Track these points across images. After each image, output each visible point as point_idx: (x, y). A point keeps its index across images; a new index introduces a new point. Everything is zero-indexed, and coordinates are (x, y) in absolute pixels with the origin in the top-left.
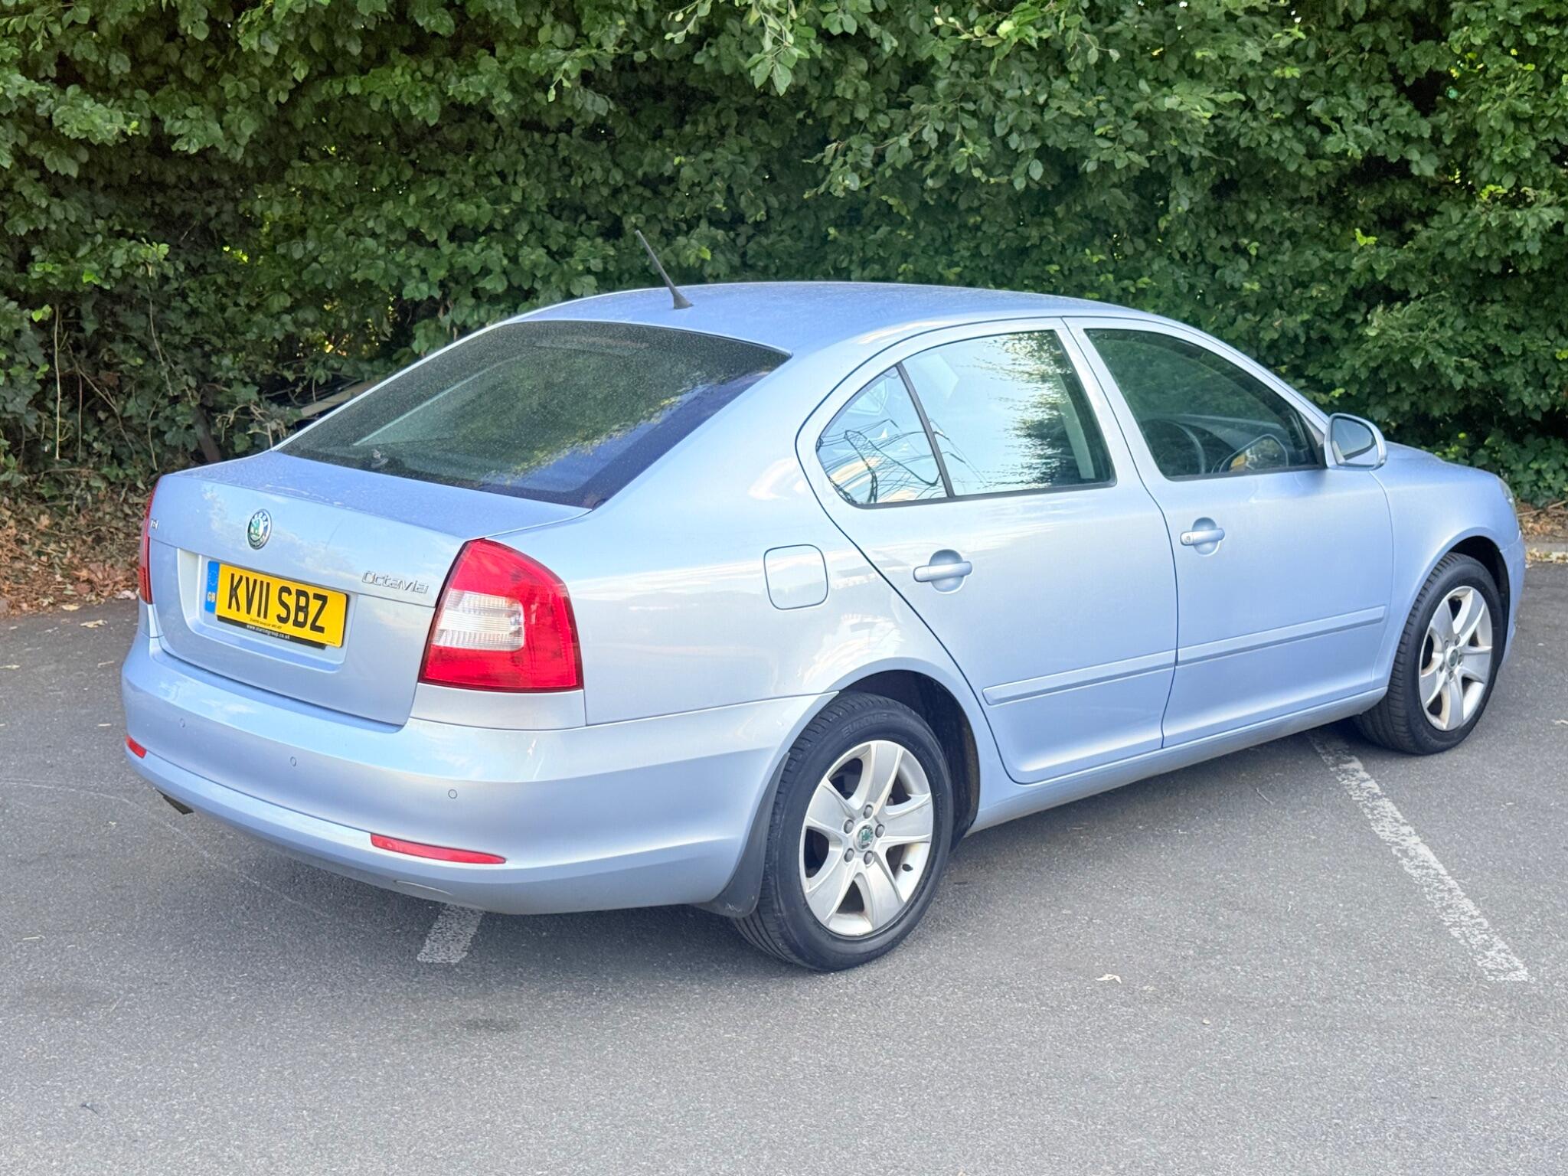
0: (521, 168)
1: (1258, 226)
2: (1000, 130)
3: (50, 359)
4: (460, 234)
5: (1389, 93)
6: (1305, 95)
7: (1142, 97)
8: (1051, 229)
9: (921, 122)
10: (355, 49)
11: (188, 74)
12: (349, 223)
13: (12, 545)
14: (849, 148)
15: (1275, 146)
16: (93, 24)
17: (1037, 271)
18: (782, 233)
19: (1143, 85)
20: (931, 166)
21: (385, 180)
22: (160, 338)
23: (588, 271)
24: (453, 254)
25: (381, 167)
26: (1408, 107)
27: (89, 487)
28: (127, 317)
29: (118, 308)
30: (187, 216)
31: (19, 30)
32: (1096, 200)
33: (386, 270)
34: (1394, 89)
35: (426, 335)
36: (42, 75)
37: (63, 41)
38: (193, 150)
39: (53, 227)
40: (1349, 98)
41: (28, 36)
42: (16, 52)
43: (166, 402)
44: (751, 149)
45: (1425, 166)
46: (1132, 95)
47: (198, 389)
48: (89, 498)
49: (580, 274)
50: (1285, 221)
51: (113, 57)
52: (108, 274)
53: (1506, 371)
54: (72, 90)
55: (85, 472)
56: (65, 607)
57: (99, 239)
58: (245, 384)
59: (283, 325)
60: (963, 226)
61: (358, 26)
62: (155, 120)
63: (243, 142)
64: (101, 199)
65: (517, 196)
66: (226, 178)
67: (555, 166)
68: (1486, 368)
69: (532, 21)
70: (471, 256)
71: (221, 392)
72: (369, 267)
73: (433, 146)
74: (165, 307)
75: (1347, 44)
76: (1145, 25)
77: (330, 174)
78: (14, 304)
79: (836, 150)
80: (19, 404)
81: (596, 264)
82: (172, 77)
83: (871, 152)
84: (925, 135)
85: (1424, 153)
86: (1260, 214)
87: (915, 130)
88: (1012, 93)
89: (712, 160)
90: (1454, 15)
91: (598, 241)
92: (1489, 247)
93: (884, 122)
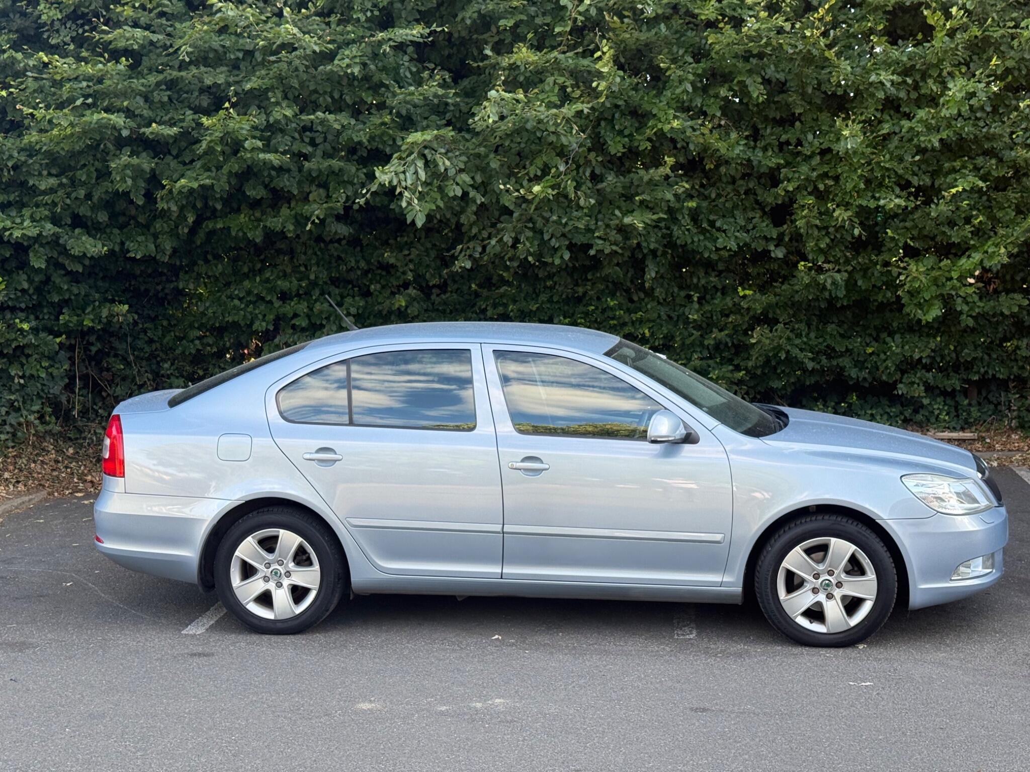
0: (313, 262)
1: (700, 285)
2: (546, 237)
3: (73, 364)
4: (284, 297)
5: (758, 215)
6: (712, 217)
8: (589, 288)
9: (503, 233)
10: (219, 206)
11: (139, 220)
12: (228, 292)
13: (52, 463)
14: (468, 248)
15: (696, 244)
16: (89, 196)
17: (584, 309)
18: (451, 292)
19: (617, 212)
20: (510, 255)
21: (246, 270)
22: (133, 355)
25: (245, 263)
26: (767, 222)
27: (95, 433)
28: (116, 344)
29: (112, 339)
30: (147, 291)
31: (49, 202)
32: (607, 271)
33: (245, 315)
34: (761, 213)
36: (63, 223)
37: (74, 206)
38: (138, 257)
39: (73, 297)
40: (736, 219)
41: (55, 204)
42: (47, 213)
43: (136, 387)
44: (432, 249)
45: (778, 253)
46: (613, 217)
47: (154, 380)
48: (95, 438)
50: (712, 282)
51: (99, 214)
52: (100, 322)
53: (841, 360)
54: (77, 231)
55: (93, 425)
56: (76, 495)
57: (97, 303)
58: (177, 377)
59: (195, 345)
60: (545, 287)
61: (218, 196)
62: (122, 244)
63: (168, 253)
64: (100, 283)
65: (312, 277)
66: (165, 271)
67: (333, 261)
68: (829, 358)
69: (307, 190)
70: (288, 308)
72: (235, 314)
73: (272, 252)
74: (135, 338)
75: (732, 191)
76: (618, 184)
78: (51, 337)
79: (462, 248)
80: (56, 389)
81: (353, 311)
82: (132, 222)
83: (480, 249)
84: (505, 239)
85: (776, 246)
86: (699, 279)
87: (499, 237)
88: (555, 218)
89: (409, 255)
90: (782, 175)
91: (357, 298)
92: (814, 294)
93: (485, 234)
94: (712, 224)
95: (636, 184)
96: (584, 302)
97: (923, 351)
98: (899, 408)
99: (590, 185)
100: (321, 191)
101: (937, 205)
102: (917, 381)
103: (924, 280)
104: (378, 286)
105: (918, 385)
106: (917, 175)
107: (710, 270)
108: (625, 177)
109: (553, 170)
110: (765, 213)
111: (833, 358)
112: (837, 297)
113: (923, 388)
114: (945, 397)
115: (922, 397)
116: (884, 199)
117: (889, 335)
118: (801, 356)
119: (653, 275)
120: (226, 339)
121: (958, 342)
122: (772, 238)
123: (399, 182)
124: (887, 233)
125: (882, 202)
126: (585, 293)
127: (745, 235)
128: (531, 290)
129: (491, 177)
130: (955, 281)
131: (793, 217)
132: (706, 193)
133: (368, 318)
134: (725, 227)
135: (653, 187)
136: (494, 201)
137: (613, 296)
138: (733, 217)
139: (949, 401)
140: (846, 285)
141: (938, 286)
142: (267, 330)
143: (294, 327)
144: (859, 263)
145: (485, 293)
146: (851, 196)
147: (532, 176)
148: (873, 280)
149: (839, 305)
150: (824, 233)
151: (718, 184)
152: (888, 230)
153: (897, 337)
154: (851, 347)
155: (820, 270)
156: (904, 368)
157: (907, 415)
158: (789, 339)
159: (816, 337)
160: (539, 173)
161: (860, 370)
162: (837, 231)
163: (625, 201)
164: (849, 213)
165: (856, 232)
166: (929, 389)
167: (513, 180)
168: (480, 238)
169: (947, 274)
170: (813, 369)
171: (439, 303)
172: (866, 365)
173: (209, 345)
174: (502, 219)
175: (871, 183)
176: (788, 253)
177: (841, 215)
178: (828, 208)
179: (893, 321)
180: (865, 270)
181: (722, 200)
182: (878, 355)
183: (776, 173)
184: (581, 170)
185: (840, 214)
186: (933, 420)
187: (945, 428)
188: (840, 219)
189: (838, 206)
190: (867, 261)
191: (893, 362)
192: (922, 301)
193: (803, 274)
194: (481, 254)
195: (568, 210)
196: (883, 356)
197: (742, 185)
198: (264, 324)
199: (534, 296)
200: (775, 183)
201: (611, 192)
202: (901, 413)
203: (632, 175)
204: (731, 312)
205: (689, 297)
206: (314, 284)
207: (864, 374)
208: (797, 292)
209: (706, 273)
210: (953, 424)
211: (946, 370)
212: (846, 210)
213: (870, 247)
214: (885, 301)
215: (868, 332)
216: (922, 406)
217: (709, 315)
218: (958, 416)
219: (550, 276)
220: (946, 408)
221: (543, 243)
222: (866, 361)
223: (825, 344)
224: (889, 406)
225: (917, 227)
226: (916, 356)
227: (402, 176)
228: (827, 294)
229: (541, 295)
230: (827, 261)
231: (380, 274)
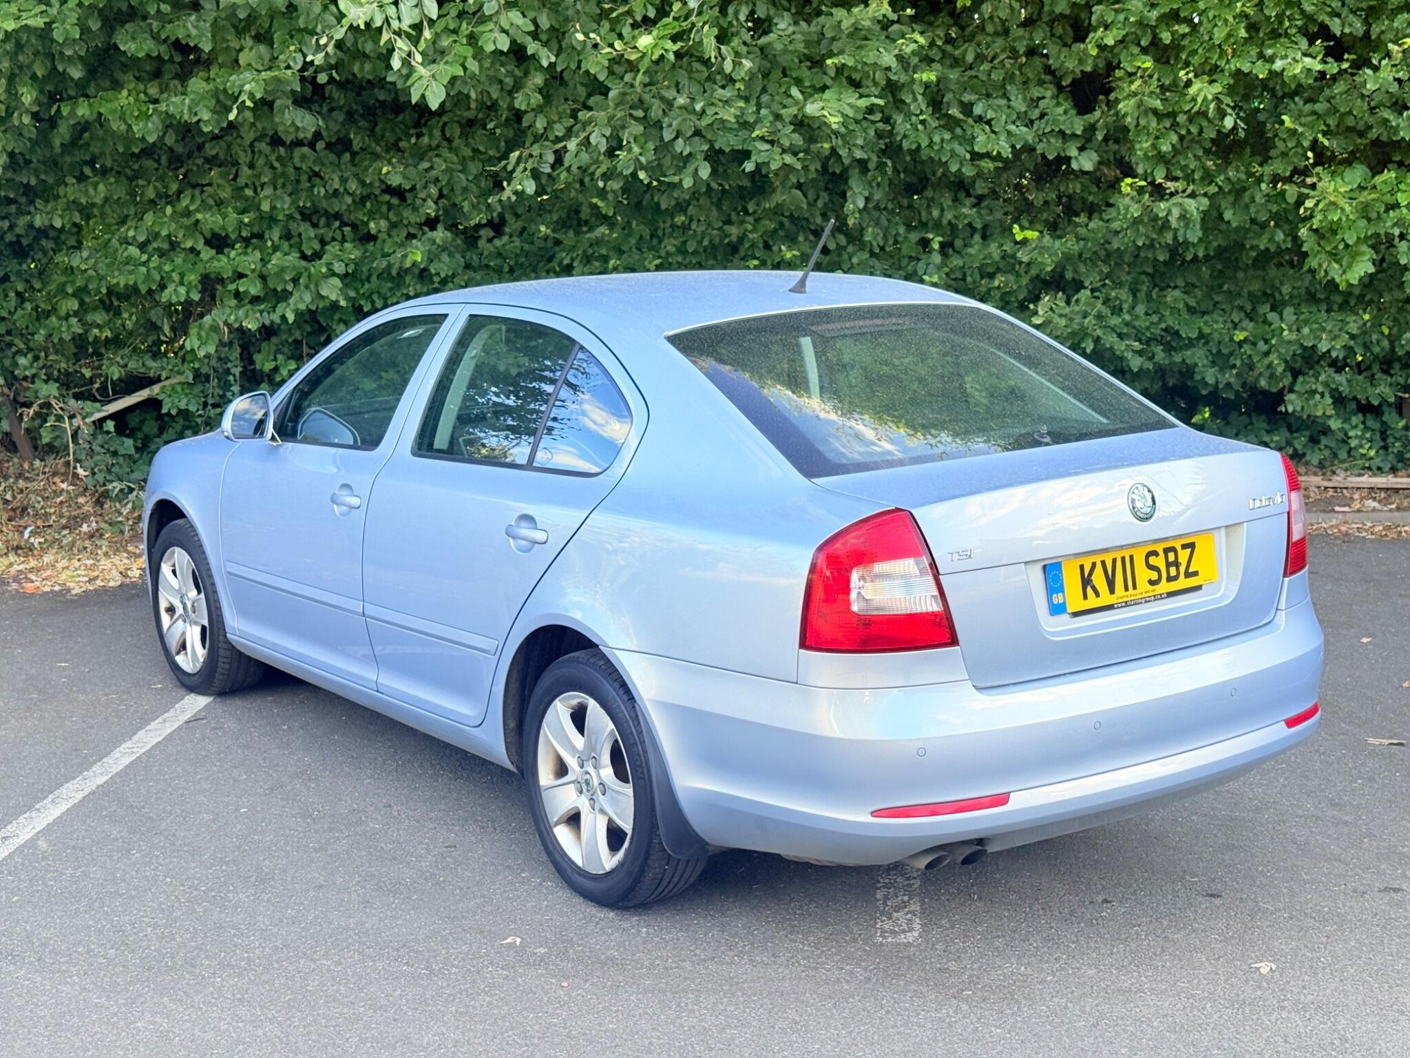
0: (267, 180)
1: (945, 222)
2: (668, 135)
4: (219, 242)
5: (1049, 94)
6: (967, 97)
7: (797, 103)
8: (750, 227)
9: (589, 129)
10: (75, 73)
12: (122, 233)
14: (531, 156)
15: (936, 148)
18: (511, 235)
19: (795, 92)
20: (603, 168)
21: (150, 194)
23: (332, 273)
24: (212, 258)
26: (1066, 105)
32: (779, 197)
33: (147, 275)
34: (1055, 90)
35: (199, 334)
40: (1009, 100)
44: (473, 158)
45: (1086, 162)
46: (787, 101)
47: (8, 385)
49: (326, 277)
50: (966, 216)
53: (1189, 353)
58: (46, 382)
59: (70, 326)
60: (673, 226)
61: (67, 51)
65: (265, 206)
67: (304, 178)
68: (1169, 349)
69: (235, 45)
70: (223, 264)
71: (29, 388)
72: (131, 273)
73: (200, 161)
75: (1003, 50)
76: (798, 36)
77: (95, 189)
79: (520, 158)
81: (339, 268)
83: (551, 158)
84: (593, 140)
85: (1081, 149)
86: (942, 210)
87: (585, 134)
88: (681, 101)
89: (431, 168)
90: (1094, 18)
91: (348, 245)
92: (1147, 237)
93: (559, 130)
94: (967, 108)
95: (829, 35)
96: (742, 253)
97: (1336, 337)
98: (1285, 433)
99: (747, 37)
100: (262, 48)
101: (1376, 69)
102: (1320, 389)
103: (1348, 209)
104: (383, 224)
105: (1322, 395)
106: (1339, 16)
107: (962, 195)
108: (809, 23)
109: (677, 6)
110: (1060, 88)
111: (1175, 350)
112: (1186, 243)
113: (1330, 401)
114: (1364, 416)
115: (1329, 417)
116: (1282, 58)
117: (1273, 309)
118: (1120, 347)
119: (861, 204)
120: (125, 315)
121: (1395, 320)
122: (1074, 136)
123: (387, 21)
124: (1282, 123)
125: (1278, 65)
126: (741, 239)
127: (1024, 129)
128: (647, 233)
129: (567, 20)
130: (1405, 211)
131: (1112, 96)
132: (957, 53)
133: (368, 280)
134: (990, 114)
135: (858, 43)
136: (573, 66)
137: (792, 241)
138: (1005, 96)
139: (1371, 422)
140: (1203, 219)
141: (1369, 220)
142: (188, 303)
143: (237, 295)
144: (1228, 179)
145: (569, 237)
146: (1223, 53)
147: (639, 18)
148: (1253, 210)
149: (1189, 257)
150: (1168, 125)
151: (979, 38)
152: (1284, 117)
153: (1288, 311)
154: (1207, 330)
155: (1158, 192)
156: (1297, 366)
157: (1299, 447)
158: (1099, 317)
159: (1147, 314)
160: (652, 14)
161: (1222, 369)
162: (1191, 120)
163: (810, 68)
164: (1217, 88)
165: (1229, 122)
166: (1339, 400)
167: (606, 25)
168: (552, 138)
169: (1388, 199)
170: (1141, 369)
171: (490, 254)
172: (1232, 361)
173: (98, 326)
174: (591, 102)
175: (1258, 31)
176: (1100, 163)
177: (1203, 91)
178: (1176, 79)
179: (1282, 283)
180: (1238, 191)
181: (986, 66)
182: (1254, 344)
183: (1083, 16)
184: (731, 10)
185: (1200, 90)
186: (1343, 455)
187: (1363, 468)
188: (1200, 100)
189: (1196, 76)
190: (1243, 176)
191: (1280, 356)
192: (1341, 246)
193: (1127, 200)
194: (553, 167)
195: (707, 85)
196: (1262, 346)
197: (1021, 38)
198: (182, 290)
199: (655, 241)
200: (1080, 32)
201: (785, 51)
202: (1289, 443)
203: (822, 19)
204: (999, 270)
205: (925, 243)
206: (271, 219)
207: (1230, 377)
208: (1117, 233)
209: (956, 200)
210: (1377, 462)
211: (1369, 368)
212: (1211, 82)
213: (1248, 150)
214: (1273, 249)
215: (1238, 302)
216: (1326, 431)
217: (959, 275)
218: (1385, 448)
219: (681, 207)
220: (1368, 435)
221: (664, 147)
222: (1231, 354)
223: (1163, 326)
224: (1268, 432)
225: (1336, 111)
226: (1323, 347)
227: (391, 11)
228: (1169, 238)
229: (666, 242)
230: (1170, 177)
231: (388, 203)
